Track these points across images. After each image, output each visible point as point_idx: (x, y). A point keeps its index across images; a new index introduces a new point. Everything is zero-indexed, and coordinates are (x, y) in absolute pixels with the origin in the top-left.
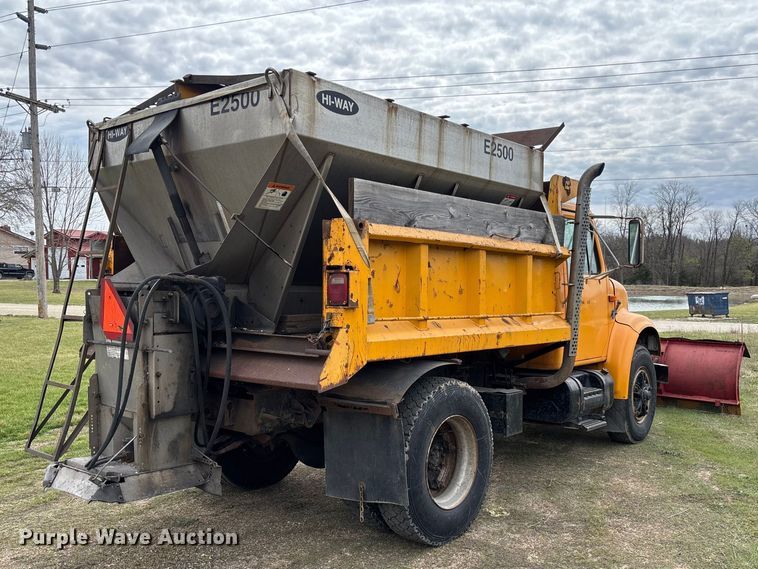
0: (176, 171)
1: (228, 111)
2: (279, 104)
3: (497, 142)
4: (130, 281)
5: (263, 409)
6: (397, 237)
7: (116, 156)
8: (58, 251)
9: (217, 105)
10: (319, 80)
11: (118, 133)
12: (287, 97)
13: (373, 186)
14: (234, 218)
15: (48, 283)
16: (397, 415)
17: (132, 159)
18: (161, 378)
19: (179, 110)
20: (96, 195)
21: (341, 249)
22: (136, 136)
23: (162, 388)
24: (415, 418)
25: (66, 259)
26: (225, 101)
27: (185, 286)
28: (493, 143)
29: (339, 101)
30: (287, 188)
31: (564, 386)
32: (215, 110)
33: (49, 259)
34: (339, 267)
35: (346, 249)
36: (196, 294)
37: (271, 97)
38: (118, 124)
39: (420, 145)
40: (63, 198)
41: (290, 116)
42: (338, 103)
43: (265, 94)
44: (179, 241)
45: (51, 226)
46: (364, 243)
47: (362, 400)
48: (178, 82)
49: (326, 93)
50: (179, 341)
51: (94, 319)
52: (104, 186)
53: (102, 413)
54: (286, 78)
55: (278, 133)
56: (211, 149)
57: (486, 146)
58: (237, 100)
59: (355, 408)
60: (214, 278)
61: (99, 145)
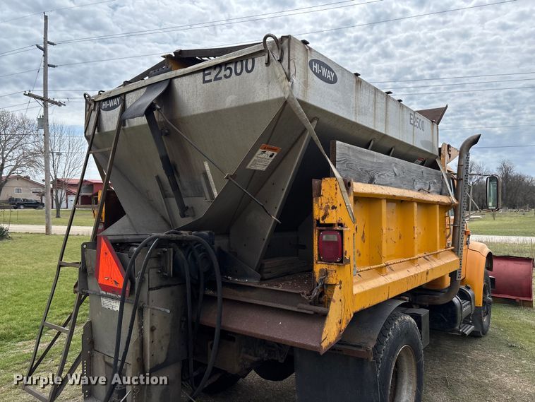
0: (167, 135)
1: (220, 78)
2: (276, 69)
3: (416, 116)
4: (122, 233)
5: (244, 350)
6: (371, 194)
7: (110, 123)
8: (59, 191)
9: (209, 74)
10: (310, 49)
11: (111, 103)
12: (285, 62)
13: (349, 147)
14: (227, 178)
15: (53, 211)
16: (372, 358)
17: (124, 125)
18: (155, 332)
19: (171, 80)
20: (91, 156)
21: (334, 208)
22: (128, 105)
23: (156, 341)
24: (382, 355)
25: (65, 197)
26: (218, 70)
27: (179, 242)
28: (414, 117)
29: (325, 70)
30: (275, 150)
31: (452, 303)
32: (207, 78)
33: (54, 197)
34: (332, 225)
35: (338, 207)
36: (191, 250)
37: (268, 63)
38: (112, 95)
39: (375, 114)
40: (63, 159)
41: (289, 80)
42: (324, 71)
43: (261, 61)
44: (165, 196)
45: (56, 177)
46: (350, 201)
48: (168, 57)
49: (316, 61)
50: (172, 293)
51: (89, 270)
52: (98, 148)
53: (95, 359)
54: (283, 43)
55: (275, 97)
56: (202, 114)
57: (411, 119)
58: (230, 69)
60: (203, 232)
61: (94, 114)
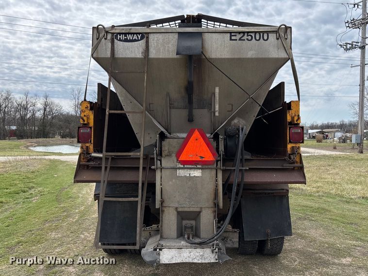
7: (128, 51)
12: (289, 40)
19: (202, 33)
22: (153, 42)
26: (242, 35)
32: (233, 38)
34: (297, 124)
37: (278, 39)
43: (273, 36)
47: (267, 190)
58: (251, 36)
59: (265, 194)
